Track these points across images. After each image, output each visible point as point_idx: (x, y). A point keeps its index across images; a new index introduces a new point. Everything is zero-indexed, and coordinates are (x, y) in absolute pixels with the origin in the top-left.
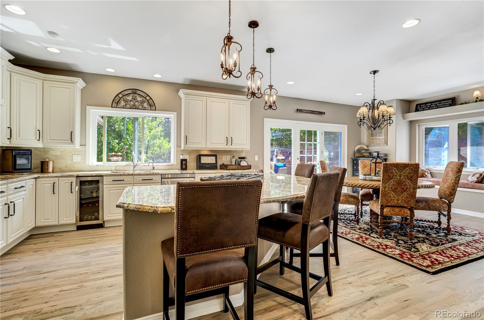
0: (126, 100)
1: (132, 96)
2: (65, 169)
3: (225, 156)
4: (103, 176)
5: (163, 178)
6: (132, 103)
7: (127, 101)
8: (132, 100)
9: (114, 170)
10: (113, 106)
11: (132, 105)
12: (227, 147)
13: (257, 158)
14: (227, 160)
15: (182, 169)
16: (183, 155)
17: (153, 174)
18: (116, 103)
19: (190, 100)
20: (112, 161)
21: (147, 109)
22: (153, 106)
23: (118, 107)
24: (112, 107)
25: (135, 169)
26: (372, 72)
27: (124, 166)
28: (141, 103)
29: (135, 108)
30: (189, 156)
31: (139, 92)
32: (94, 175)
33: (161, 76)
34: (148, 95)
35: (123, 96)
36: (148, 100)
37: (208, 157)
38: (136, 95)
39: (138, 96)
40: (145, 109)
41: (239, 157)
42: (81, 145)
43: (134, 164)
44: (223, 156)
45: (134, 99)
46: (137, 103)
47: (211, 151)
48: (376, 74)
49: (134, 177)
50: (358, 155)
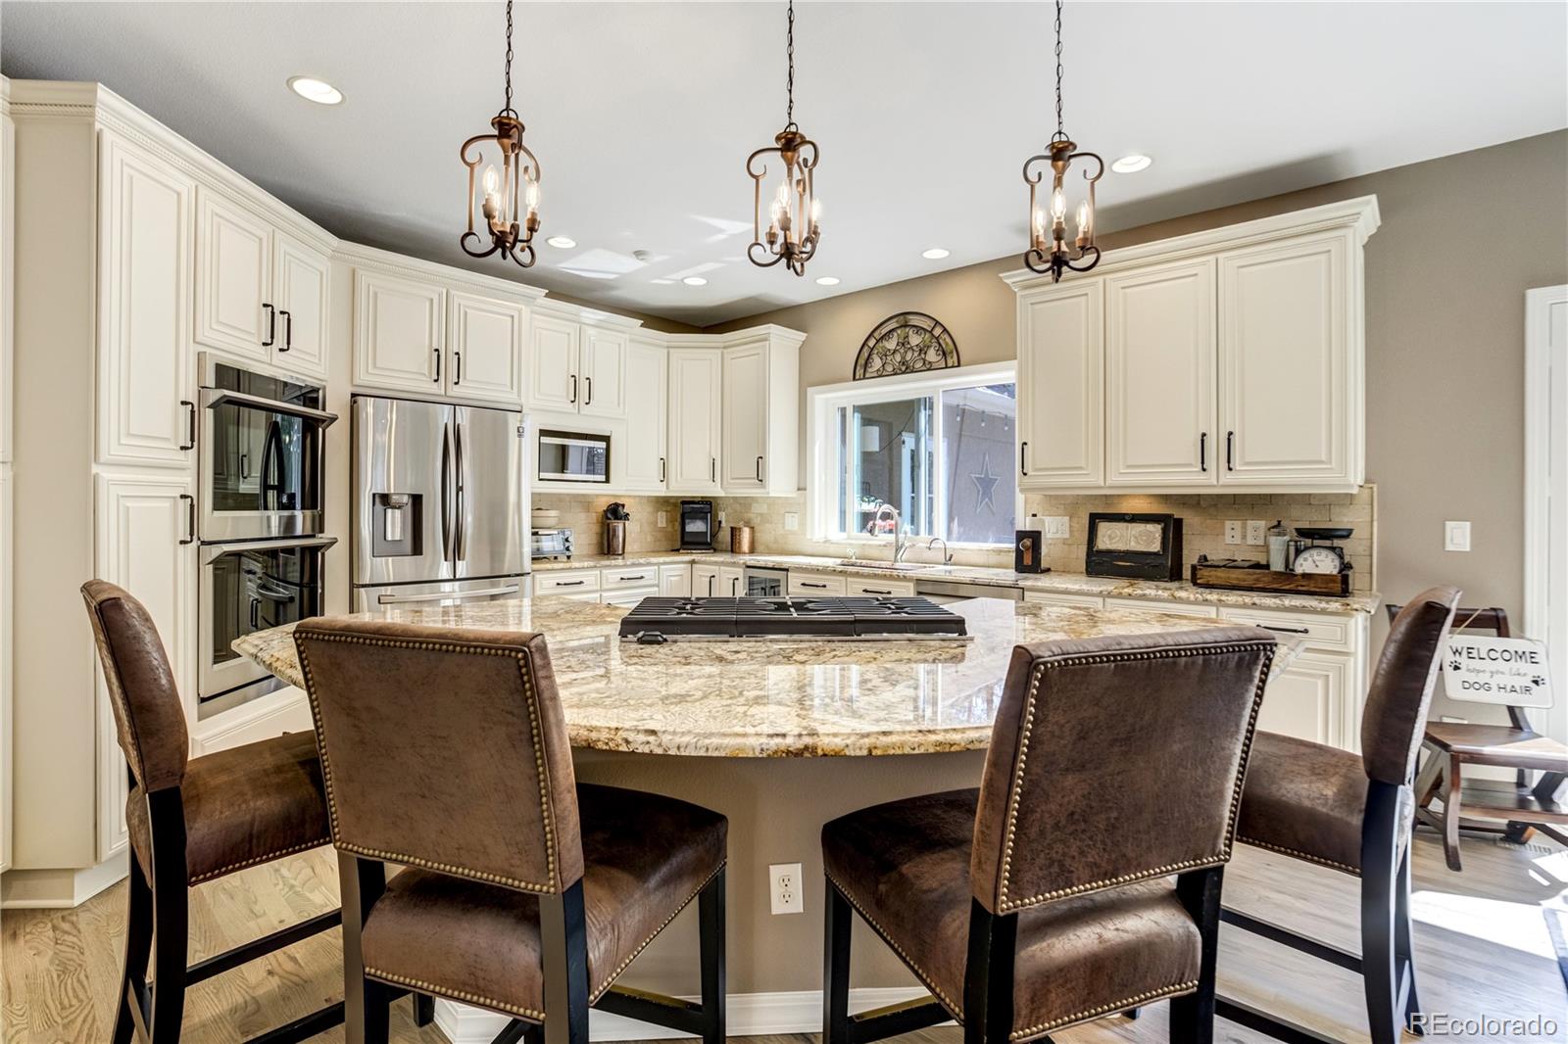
0: (885, 352)
1: (899, 335)
2: (774, 546)
3: (1238, 524)
4: (787, 570)
6: (898, 357)
7: (886, 355)
10: (856, 377)
11: (898, 364)
12: (1201, 479)
13: (1459, 536)
14: (1250, 541)
15: (1020, 567)
18: (862, 368)
19: (1037, 307)
21: (934, 366)
22: (951, 352)
23: (867, 376)
24: (854, 380)
25: (899, 556)
27: (880, 546)
28: (921, 350)
29: (907, 369)
30: (1070, 520)
31: (915, 321)
32: (770, 565)
33: (946, 253)
34: (937, 323)
35: (877, 341)
36: (937, 338)
37: (1130, 525)
38: (908, 330)
39: (911, 332)
40: (929, 367)
41: (1297, 530)
42: (799, 489)
43: (897, 541)
44: (1228, 524)
45: (904, 343)
46: (909, 356)
47: (1166, 498)
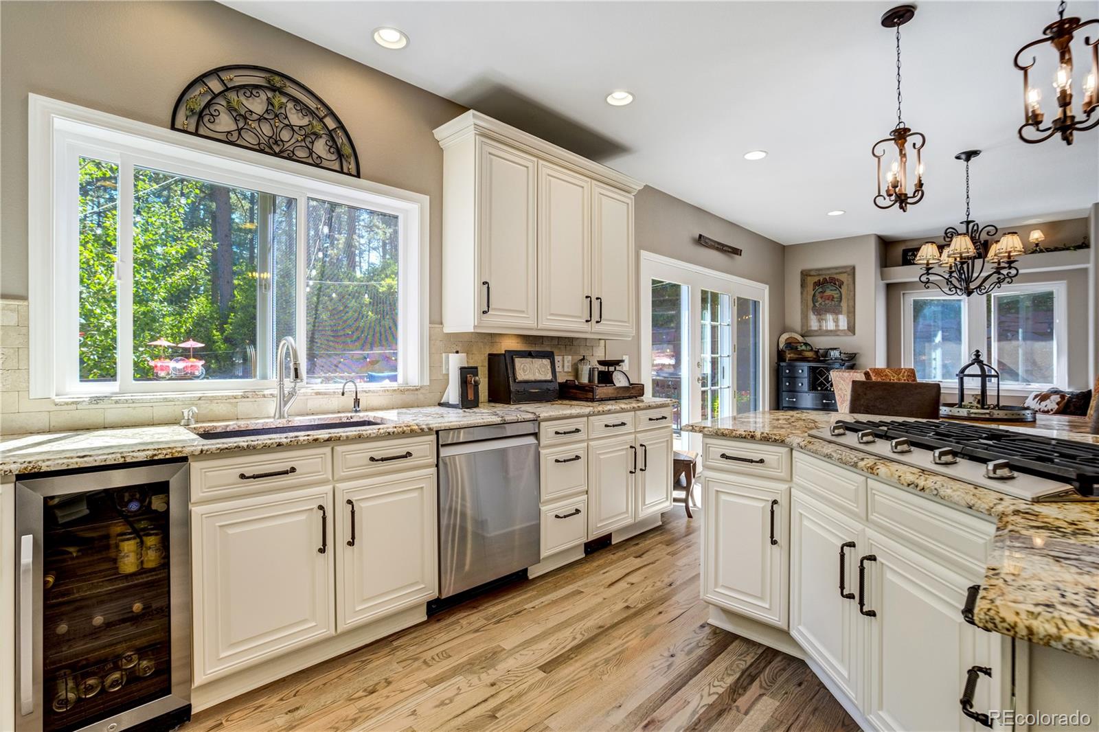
0: (243, 113)
1: (268, 99)
3: (561, 358)
4: (179, 460)
5: (443, 446)
6: (266, 129)
7: (245, 118)
8: (266, 116)
9: (193, 421)
10: (178, 125)
11: (267, 139)
12: (588, 327)
14: (566, 370)
15: (466, 403)
16: (457, 352)
17: (412, 431)
18: (192, 114)
19: (492, 158)
20: (163, 378)
21: (325, 163)
22: (349, 157)
23: (201, 131)
24: (173, 127)
25: (286, 409)
26: (963, 156)
28: (306, 136)
29: (281, 151)
31: (294, 91)
32: (141, 457)
34: (331, 112)
35: (228, 89)
36: (330, 131)
37: (534, 360)
38: (284, 100)
39: (290, 105)
40: (318, 164)
41: (598, 361)
44: (556, 358)
45: (276, 113)
46: (285, 135)
48: (972, 159)
49: (339, 449)
50: (792, 355)
